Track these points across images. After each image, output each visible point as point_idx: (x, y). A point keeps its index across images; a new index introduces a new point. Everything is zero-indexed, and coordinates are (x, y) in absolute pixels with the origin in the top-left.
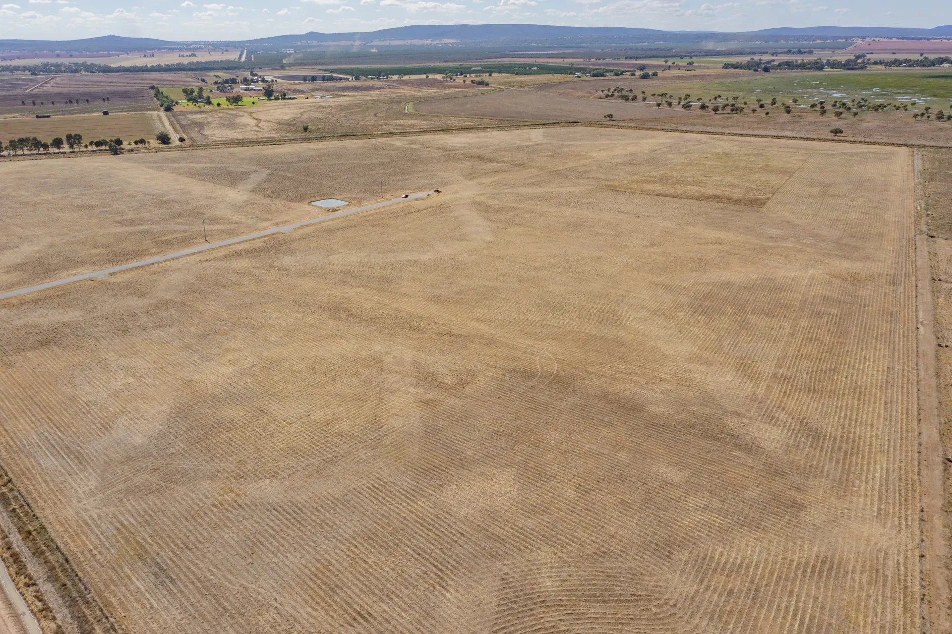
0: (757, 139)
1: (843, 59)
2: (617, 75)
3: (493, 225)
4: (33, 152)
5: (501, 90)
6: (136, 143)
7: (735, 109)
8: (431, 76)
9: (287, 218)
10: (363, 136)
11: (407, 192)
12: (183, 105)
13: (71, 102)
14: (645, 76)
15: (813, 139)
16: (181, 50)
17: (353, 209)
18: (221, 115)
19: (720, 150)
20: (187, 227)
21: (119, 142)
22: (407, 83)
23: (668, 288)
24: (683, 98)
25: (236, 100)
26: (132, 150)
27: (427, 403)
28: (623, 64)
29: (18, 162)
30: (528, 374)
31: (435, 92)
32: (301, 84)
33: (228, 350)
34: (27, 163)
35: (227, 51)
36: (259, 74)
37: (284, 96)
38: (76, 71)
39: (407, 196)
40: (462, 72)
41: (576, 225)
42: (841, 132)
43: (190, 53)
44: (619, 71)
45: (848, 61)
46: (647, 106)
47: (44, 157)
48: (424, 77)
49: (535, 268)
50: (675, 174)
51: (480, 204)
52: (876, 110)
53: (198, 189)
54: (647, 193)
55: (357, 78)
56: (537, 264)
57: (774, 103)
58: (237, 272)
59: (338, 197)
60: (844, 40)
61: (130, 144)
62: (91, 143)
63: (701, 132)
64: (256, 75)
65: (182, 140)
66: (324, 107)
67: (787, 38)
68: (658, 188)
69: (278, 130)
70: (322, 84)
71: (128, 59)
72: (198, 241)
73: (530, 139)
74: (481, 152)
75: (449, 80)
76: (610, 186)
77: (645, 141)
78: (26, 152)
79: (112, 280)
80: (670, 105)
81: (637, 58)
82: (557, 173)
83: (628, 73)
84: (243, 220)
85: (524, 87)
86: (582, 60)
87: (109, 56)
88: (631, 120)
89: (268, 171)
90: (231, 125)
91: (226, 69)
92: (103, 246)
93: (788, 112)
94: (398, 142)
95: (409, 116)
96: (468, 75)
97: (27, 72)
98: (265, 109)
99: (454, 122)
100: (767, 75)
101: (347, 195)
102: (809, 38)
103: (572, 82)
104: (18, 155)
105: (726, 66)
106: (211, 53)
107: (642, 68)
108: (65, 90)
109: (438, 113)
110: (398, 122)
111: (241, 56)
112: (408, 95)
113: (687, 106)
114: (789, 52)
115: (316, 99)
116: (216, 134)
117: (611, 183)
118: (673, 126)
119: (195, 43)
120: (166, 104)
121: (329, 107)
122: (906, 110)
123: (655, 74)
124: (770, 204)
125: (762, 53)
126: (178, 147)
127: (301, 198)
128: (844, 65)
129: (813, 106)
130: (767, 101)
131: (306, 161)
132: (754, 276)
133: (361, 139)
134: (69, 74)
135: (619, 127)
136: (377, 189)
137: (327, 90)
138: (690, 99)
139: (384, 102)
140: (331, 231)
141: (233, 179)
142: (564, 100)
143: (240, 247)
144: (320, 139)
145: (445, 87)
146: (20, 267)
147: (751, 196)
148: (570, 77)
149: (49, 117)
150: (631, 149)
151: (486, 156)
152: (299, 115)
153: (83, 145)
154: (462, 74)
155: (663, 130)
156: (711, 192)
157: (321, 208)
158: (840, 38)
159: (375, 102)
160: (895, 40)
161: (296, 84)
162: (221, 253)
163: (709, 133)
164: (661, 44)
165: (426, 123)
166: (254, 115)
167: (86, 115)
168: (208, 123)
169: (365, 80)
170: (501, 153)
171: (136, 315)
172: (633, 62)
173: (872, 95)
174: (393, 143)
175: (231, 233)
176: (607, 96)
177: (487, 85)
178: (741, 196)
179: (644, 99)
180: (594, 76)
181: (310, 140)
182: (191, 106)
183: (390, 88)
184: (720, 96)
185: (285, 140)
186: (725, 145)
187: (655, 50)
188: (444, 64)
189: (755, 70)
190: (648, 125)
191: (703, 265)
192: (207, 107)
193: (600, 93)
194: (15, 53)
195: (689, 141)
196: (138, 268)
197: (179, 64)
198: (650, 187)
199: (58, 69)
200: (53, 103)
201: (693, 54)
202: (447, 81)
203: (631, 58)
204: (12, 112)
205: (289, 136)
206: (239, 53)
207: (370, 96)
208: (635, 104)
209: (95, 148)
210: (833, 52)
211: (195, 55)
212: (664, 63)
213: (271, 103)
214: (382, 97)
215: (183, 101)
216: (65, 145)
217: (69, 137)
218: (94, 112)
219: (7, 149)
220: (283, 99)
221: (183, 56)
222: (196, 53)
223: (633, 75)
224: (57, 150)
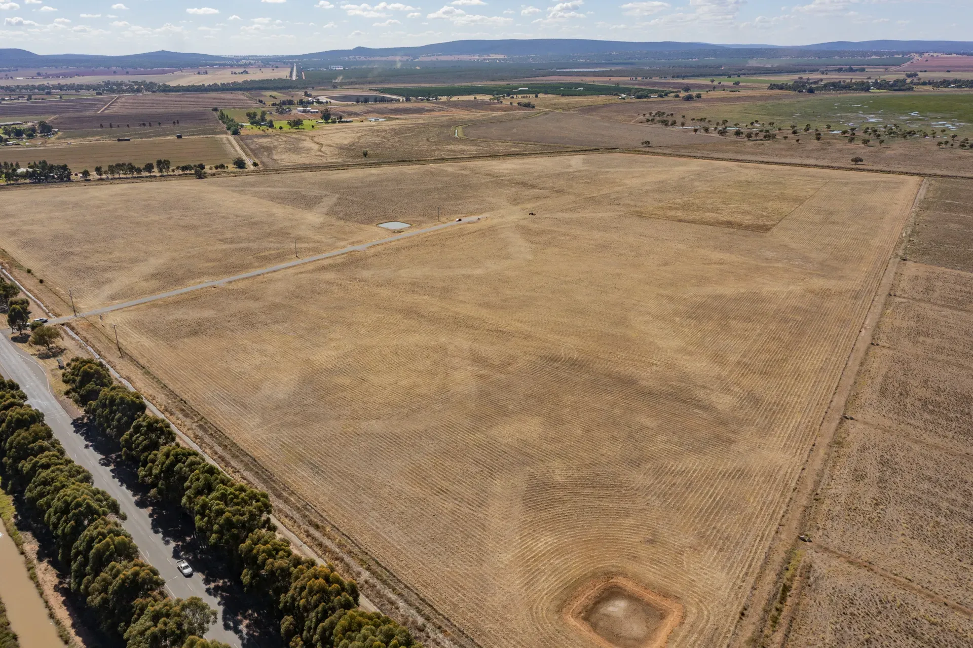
0: (781, 167)
1: (891, 78)
2: (661, 96)
3: (534, 246)
4: (128, 176)
5: (546, 113)
6: (217, 168)
7: (769, 136)
8: (479, 97)
9: (360, 238)
10: (418, 162)
11: (460, 216)
12: (248, 128)
13: (144, 125)
14: (689, 98)
15: (833, 168)
16: (232, 66)
17: (415, 231)
18: (285, 139)
19: (743, 179)
20: (279, 246)
21: (202, 167)
22: (456, 105)
23: (671, 299)
24: (721, 122)
25: (296, 124)
26: (214, 175)
27: (481, 376)
28: (669, 83)
29: (119, 185)
30: (554, 359)
31: (483, 115)
32: (355, 105)
33: (331, 340)
34: (126, 186)
35: (277, 67)
36: (313, 94)
37: (340, 119)
38: (138, 90)
39: (460, 220)
40: (510, 92)
41: (603, 247)
42: (861, 160)
43: (242, 70)
44: (663, 91)
45: (897, 81)
46: (685, 132)
47: (139, 181)
48: (471, 98)
49: (566, 282)
50: (697, 201)
51: (523, 227)
52: (905, 137)
53: (280, 212)
54: (670, 219)
55: (408, 100)
56: (567, 279)
57: (807, 129)
58: (326, 283)
59: (400, 220)
60: (900, 56)
61: (211, 169)
62: (178, 168)
63: (730, 160)
64: (310, 96)
65: (255, 164)
66: (378, 131)
67: (841, 54)
68: (679, 214)
69: (339, 155)
70: (374, 106)
71: (183, 77)
72: (291, 256)
73: (570, 166)
74: (526, 179)
75: (496, 101)
76: (637, 212)
77: (676, 168)
78: (122, 176)
79: (230, 287)
80: (707, 130)
81: (684, 77)
82: (592, 199)
83: (673, 94)
84: (324, 240)
85: (569, 109)
86: (628, 78)
87: (163, 72)
88: (668, 147)
89: (337, 196)
90: (296, 150)
91: (281, 89)
92: (214, 260)
93: (818, 139)
94: (450, 168)
95: (460, 141)
96: (515, 96)
97: (91, 92)
98: (325, 132)
99: (501, 147)
100: (811, 96)
101: (408, 218)
102: (864, 54)
103: (616, 104)
104: (115, 179)
105: (773, 87)
106: (262, 69)
107: (687, 89)
108: (134, 111)
109: (486, 137)
110: (449, 147)
111: (291, 73)
112: (457, 117)
113: (723, 133)
114: (840, 70)
115: (372, 122)
116: (286, 158)
117: (638, 209)
118: (705, 153)
119: (245, 58)
120: (233, 128)
121: (384, 130)
122: (934, 137)
123: (699, 96)
124: (774, 230)
125: (812, 71)
126: (253, 171)
127: (369, 221)
128: (892, 86)
129: (844, 133)
130: (801, 127)
131: (369, 186)
132: (743, 291)
133: (416, 164)
134: (131, 94)
135: (654, 153)
136: (434, 212)
137: (380, 112)
138: (728, 124)
139: (435, 126)
140: (398, 250)
141: (309, 203)
142: (606, 124)
143: (326, 262)
144: (379, 164)
145: (493, 110)
146: (155, 276)
147: (760, 222)
148: (613, 99)
149: (129, 140)
150: (662, 177)
151: (530, 182)
152: (357, 140)
153: (171, 169)
154: (508, 95)
155: (695, 157)
156: (725, 218)
157: (387, 229)
158: (897, 53)
159: (427, 126)
160: (954, 55)
161: (350, 106)
162: (311, 267)
163: (738, 160)
164: (711, 60)
165: (475, 148)
166: (315, 139)
167: (162, 138)
168: (275, 147)
169: (415, 102)
170: (543, 179)
171: (256, 314)
172: (680, 81)
173: (905, 121)
174: (445, 169)
175: (316, 250)
176: (648, 121)
177: (533, 107)
178: (750, 222)
179: (683, 125)
180: (639, 97)
181: (370, 165)
182: (256, 130)
183: (440, 111)
184: (757, 121)
185: (348, 166)
186: (750, 172)
187: (704, 67)
188: (493, 83)
189: (800, 92)
190: (683, 152)
191: (703, 280)
192: (270, 130)
193: (641, 117)
194: (72, 69)
195: (718, 168)
196: (247, 278)
197: (235, 82)
198: (672, 213)
199: (119, 88)
200: (128, 126)
201: (743, 72)
202: (495, 103)
203: (678, 77)
204: (93, 135)
205: (350, 161)
206: (289, 70)
207: (421, 119)
208: (674, 129)
209: (181, 172)
210: (886, 69)
211: (247, 73)
212: (710, 83)
213: (329, 126)
214: (432, 120)
215: (247, 124)
216: (156, 169)
217: (159, 163)
218: (168, 135)
219: (105, 173)
220: (339, 122)
221: (235, 73)
222: (247, 70)
223: (677, 96)
224: (148, 174)
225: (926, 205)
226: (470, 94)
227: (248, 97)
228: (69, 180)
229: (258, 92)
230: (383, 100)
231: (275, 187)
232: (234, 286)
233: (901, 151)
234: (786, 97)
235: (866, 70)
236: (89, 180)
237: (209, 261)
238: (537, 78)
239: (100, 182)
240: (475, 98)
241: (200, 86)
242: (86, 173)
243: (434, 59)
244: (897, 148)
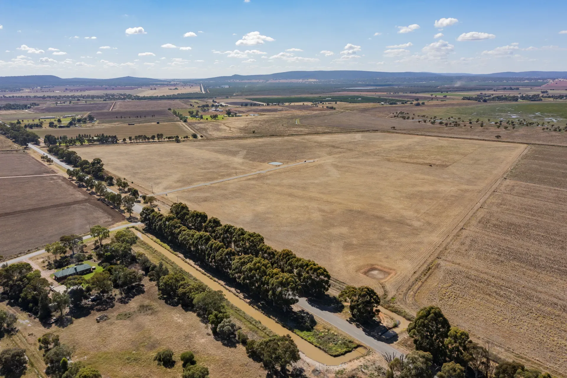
0: (460, 140)
1: (531, 93)
2: (403, 103)
3: (340, 172)
4: (143, 141)
5: (342, 112)
6: (184, 138)
7: (456, 125)
8: (306, 103)
9: (262, 168)
10: (280, 136)
11: (305, 160)
12: (190, 119)
14: (418, 105)
15: (486, 140)
16: (167, 85)
17: (285, 166)
18: (211, 124)
19: (440, 145)
20: (226, 171)
21: (177, 137)
22: (294, 107)
23: (400, 192)
24: (433, 117)
25: (215, 117)
26: (184, 141)
27: (323, 215)
28: (408, 96)
30: (351, 211)
31: (309, 113)
32: (241, 107)
33: (261, 203)
35: (192, 86)
36: (217, 101)
37: (235, 115)
40: (322, 100)
41: (371, 173)
42: (500, 137)
43: (174, 88)
44: (404, 101)
45: (534, 96)
46: (414, 122)
47: (149, 143)
48: (301, 104)
49: (355, 185)
50: (416, 155)
51: (335, 165)
52: (527, 125)
53: (222, 157)
54: (402, 162)
55: (268, 105)
56: (356, 184)
57: (477, 122)
58: (253, 184)
59: (278, 161)
60: (542, 81)
61: (182, 138)
62: (166, 138)
63: (435, 136)
64: (216, 102)
65: (202, 136)
66: (257, 121)
67: (507, 79)
68: (407, 160)
69: (241, 132)
70: (251, 108)
71: (143, 91)
72: (233, 175)
73: (355, 139)
74: (334, 144)
76: (387, 159)
77: (408, 140)
78: (141, 141)
80: (425, 121)
81: (416, 93)
82: (366, 153)
83: (409, 102)
84: (246, 169)
85: (353, 110)
86: (386, 93)
88: (404, 130)
89: (246, 151)
90: (219, 130)
91: (199, 98)
92: (201, 176)
93: (482, 126)
94: (296, 139)
95: (299, 126)
96: (324, 103)
97: (100, 99)
98: (229, 121)
99: (320, 129)
100: (485, 104)
101: (281, 160)
102: (521, 79)
103: (378, 108)
104: (138, 142)
105: (465, 98)
106: (185, 87)
107: (417, 99)
109: (312, 124)
110: (294, 129)
111: (201, 89)
112: (295, 114)
113: (433, 123)
114: (505, 89)
115: (252, 116)
116: (216, 134)
117: (388, 158)
118: (423, 133)
119: (173, 80)
120: (184, 119)
121: (259, 121)
123: (423, 104)
124: (450, 167)
125: (489, 89)
126: (201, 140)
127: (264, 161)
128: (531, 98)
129: (496, 123)
130: (474, 121)
131: (260, 146)
132: (431, 189)
133: (280, 137)
135: (397, 133)
136: (293, 158)
137: (255, 111)
138: (436, 119)
139: (285, 118)
140: (280, 173)
141: (234, 154)
142: (373, 118)
143: (249, 177)
144: (262, 137)
145: (313, 110)
146: (178, 181)
147: (444, 164)
148: (377, 105)
149: (134, 124)
150: (400, 144)
151: (336, 146)
152: (247, 125)
153: (163, 138)
154: (321, 102)
155: (417, 135)
156: (428, 162)
157: (273, 165)
158: (540, 79)
159: (281, 118)
161: (238, 108)
162: (244, 179)
163: (438, 136)
164: (433, 83)
165: (307, 130)
166: (226, 125)
167: (149, 124)
168: (207, 128)
169: (272, 106)
170: (342, 144)
171: (227, 195)
172: (414, 95)
173: (530, 117)
174: (294, 139)
175: (244, 173)
176: (395, 116)
177: (335, 109)
178: (439, 164)
179: (413, 119)
180: (391, 104)
181: (257, 137)
182: (195, 120)
183: (286, 111)
184: (452, 117)
185: (247, 137)
186: (444, 142)
187: (428, 87)
188: (312, 95)
189: (479, 101)
190: (412, 132)
191: (414, 185)
192: (202, 120)
193: (392, 115)
195: (428, 140)
196: (218, 182)
197: (173, 95)
198: (404, 159)
200: (129, 117)
201: (450, 90)
202: (314, 107)
203: (413, 92)
204: (115, 122)
205: (247, 135)
206: (199, 87)
207: (277, 115)
208: (408, 121)
209: (168, 140)
210: (531, 88)
211: (177, 89)
212: (431, 96)
213: (231, 118)
214: (283, 116)
215: (189, 117)
216: (156, 138)
217: (158, 135)
218: (152, 122)
219: (133, 139)
220: (236, 116)
221: (171, 89)
222: (177, 87)
223: (412, 103)
224: (152, 141)
225: (526, 157)
226: (300, 102)
227: (183, 103)
228: (116, 142)
229: (187, 100)
230: (255, 105)
231: (215, 147)
232: (213, 185)
233: (523, 132)
234: (471, 104)
235: (520, 89)
236: (126, 143)
237: (198, 176)
238: (335, 93)
239: (131, 144)
240: (303, 104)
241: (156, 97)
242: (124, 140)
243: (277, 81)
244: (522, 131)
